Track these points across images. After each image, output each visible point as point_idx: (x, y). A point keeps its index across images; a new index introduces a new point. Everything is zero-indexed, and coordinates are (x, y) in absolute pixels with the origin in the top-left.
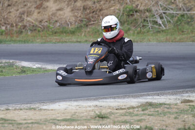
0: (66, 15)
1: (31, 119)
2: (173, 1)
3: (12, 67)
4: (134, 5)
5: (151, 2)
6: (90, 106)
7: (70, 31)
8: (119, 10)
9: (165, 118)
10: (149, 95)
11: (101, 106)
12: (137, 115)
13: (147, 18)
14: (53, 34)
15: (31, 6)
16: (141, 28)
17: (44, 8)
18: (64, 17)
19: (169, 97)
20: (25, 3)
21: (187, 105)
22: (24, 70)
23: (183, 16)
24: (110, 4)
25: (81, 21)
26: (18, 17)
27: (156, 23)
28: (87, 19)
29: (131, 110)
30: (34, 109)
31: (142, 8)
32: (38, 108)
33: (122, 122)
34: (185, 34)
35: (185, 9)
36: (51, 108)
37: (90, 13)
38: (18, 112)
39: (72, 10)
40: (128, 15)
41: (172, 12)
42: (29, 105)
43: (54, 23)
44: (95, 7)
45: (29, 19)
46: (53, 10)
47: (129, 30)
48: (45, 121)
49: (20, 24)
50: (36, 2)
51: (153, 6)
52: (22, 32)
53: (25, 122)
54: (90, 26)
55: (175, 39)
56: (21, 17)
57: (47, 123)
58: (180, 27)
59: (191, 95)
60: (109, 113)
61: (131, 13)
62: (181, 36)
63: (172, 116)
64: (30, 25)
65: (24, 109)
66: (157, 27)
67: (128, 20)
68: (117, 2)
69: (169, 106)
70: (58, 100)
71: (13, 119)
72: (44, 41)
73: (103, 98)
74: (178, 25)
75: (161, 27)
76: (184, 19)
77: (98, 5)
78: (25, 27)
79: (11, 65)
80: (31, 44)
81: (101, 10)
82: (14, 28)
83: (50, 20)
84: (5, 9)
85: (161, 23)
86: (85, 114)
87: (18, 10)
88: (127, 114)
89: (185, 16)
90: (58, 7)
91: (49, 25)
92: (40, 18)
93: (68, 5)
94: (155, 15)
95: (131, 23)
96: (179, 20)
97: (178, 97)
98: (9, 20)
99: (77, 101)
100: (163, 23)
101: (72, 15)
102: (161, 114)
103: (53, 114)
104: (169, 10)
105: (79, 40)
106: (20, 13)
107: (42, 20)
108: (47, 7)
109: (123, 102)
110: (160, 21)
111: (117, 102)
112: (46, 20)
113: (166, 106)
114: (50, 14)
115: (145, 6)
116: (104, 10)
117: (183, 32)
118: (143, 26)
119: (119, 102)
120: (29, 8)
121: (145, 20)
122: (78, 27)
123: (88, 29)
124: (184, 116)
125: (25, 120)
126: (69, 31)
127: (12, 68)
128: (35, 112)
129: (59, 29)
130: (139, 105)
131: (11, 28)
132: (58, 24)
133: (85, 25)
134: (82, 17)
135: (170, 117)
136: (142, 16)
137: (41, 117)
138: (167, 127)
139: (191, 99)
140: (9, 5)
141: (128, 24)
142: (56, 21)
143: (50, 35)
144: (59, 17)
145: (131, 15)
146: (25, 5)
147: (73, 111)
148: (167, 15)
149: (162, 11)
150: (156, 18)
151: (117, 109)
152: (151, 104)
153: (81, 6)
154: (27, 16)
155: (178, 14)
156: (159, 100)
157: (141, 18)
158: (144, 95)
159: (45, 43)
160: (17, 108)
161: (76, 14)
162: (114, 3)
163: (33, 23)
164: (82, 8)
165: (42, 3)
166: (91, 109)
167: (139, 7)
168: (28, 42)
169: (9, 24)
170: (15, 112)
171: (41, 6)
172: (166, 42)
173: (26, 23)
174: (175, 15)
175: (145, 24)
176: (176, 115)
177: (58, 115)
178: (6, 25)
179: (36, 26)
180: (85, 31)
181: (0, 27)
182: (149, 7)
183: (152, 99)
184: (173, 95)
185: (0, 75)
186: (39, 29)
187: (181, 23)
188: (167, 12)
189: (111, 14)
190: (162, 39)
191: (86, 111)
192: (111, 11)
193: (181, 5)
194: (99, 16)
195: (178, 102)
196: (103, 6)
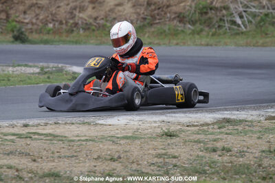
0: (126, 12)
1: (85, 136)
3: (61, 72)
4: (208, 1)
6: (155, 122)
8: (191, 7)
9: (246, 138)
10: (226, 110)
11: (169, 122)
12: (212, 134)
13: (223, 16)
16: (216, 29)
17: (100, 3)
18: (124, 14)
19: (251, 112)
21: (272, 123)
22: (74, 77)
23: (267, 15)
25: (145, 19)
26: (69, 12)
27: (234, 23)
28: (152, 16)
29: (205, 128)
31: (218, 5)
32: (93, 122)
33: (195, 142)
34: (269, 37)
35: (270, 8)
36: (108, 123)
37: (155, 10)
38: (69, 127)
39: (134, 6)
40: (201, 13)
41: (253, 10)
42: (82, 119)
43: (111, 21)
44: (161, 2)
45: (81, 15)
46: (111, 5)
47: (202, 30)
48: (102, 138)
49: (71, 21)
51: (231, 2)
52: (73, 31)
53: (78, 138)
54: (155, 26)
55: (257, 42)
56: (72, 13)
57: (104, 141)
58: (263, 29)
60: (179, 130)
61: (205, 10)
62: (263, 39)
63: (254, 135)
66: (235, 27)
67: (201, 18)
69: (251, 123)
71: (63, 134)
72: (99, 42)
73: (172, 112)
74: (261, 27)
75: (240, 29)
76: (269, 19)
78: (76, 24)
79: (60, 70)
80: (84, 46)
81: (168, 6)
82: (64, 26)
83: (106, 17)
84: (53, 3)
85: (240, 23)
86: (149, 130)
87: (68, 5)
88: (200, 132)
89: (270, 15)
90: (116, 2)
91: (105, 23)
92: (95, 15)
94: (233, 14)
96: (262, 20)
97: (262, 113)
98: (58, 16)
100: (242, 24)
101: (134, 11)
102: (241, 132)
103: (111, 131)
104: (250, 8)
106: (71, 8)
107: (97, 17)
108: (104, 1)
109: (196, 118)
110: (239, 21)
111: (189, 117)
112: (102, 17)
113: (247, 123)
114: (107, 9)
115: (222, 2)
116: (172, 6)
117: (266, 34)
118: (219, 26)
119: (191, 117)
120: (82, 2)
121: (221, 20)
122: (140, 27)
123: (153, 29)
124: (268, 136)
125: (78, 136)
127: (60, 74)
128: (89, 127)
130: (215, 121)
131: (59, 26)
133: (148, 23)
134: (145, 14)
135: (252, 137)
136: (218, 14)
137: (96, 133)
138: (248, 148)
141: (200, 24)
142: (114, 19)
144: (118, 14)
145: (205, 13)
147: (135, 128)
148: (248, 14)
149: (241, 9)
150: (234, 17)
151: (188, 126)
152: (228, 121)
153: (145, 1)
154: (80, 12)
155: (261, 13)
156: (239, 116)
157: (217, 16)
158: (220, 110)
160: (69, 122)
161: (138, 10)
163: (86, 20)
164: (146, 3)
166: (157, 125)
167: (214, 3)
168: (80, 43)
169: (57, 21)
170: (65, 126)
172: (246, 46)
173: (78, 20)
174: (257, 14)
175: (221, 24)
176: (259, 134)
177: (117, 131)
178: (54, 22)
179: (91, 24)
180: (149, 32)
181: (47, 24)
182: (227, 4)
183: (230, 114)
184: (256, 110)
185: (46, 82)
186: (94, 27)
187: (264, 24)
188: (249, 10)
189: (180, 11)
190: (242, 42)
191: (151, 127)
192: (181, 8)
193: (264, 2)
194: (166, 14)
195: (262, 119)
196: (172, 2)
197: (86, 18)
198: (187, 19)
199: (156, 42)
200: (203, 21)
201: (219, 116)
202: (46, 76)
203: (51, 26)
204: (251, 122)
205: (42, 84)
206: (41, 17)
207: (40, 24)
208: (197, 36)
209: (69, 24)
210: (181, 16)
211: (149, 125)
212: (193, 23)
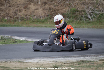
0: (39, 12)
1: (19, 67)
2: (97, 6)
4: (76, 8)
5: (85, 6)
6: (50, 61)
8: (68, 10)
10: (82, 56)
11: (56, 62)
12: (75, 67)
13: (83, 15)
14: (32, 22)
15: (21, 7)
16: (79, 20)
17: (28, 8)
20: (18, 5)
21: (102, 62)
22: (16, 41)
23: (102, 14)
24: (63, 7)
25: (48, 16)
27: (87, 18)
28: (51, 15)
29: (72, 64)
30: (21, 62)
31: (80, 9)
32: (23, 61)
34: (103, 24)
35: (103, 11)
36: (29, 62)
38: (12, 63)
39: (43, 10)
40: (73, 13)
41: (96, 12)
42: (18, 60)
43: (33, 16)
44: (55, 8)
45: (20, 14)
46: (33, 10)
47: (73, 21)
48: (26, 69)
49: (15, 17)
50: (24, 5)
51: (86, 8)
52: (16, 21)
55: (97, 26)
56: (15, 13)
58: (100, 21)
60: (60, 65)
61: (75, 12)
62: (100, 25)
63: (94, 68)
65: (15, 62)
66: (88, 20)
67: (73, 15)
68: (67, 6)
70: (33, 57)
71: (9, 67)
72: (27, 26)
73: (58, 57)
74: (99, 20)
75: (90, 20)
76: (103, 16)
77: (57, 7)
78: (17, 18)
79: (10, 38)
80: (21, 27)
81: (58, 10)
82: (12, 19)
83: (31, 15)
84: (7, 8)
85: (90, 18)
86: (47, 65)
87: (14, 9)
88: (70, 66)
90: (35, 8)
91: (30, 17)
92: (26, 14)
93: (41, 7)
94: (87, 14)
96: (100, 17)
97: (98, 57)
98: (9, 14)
99: (43, 58)
100: (91, 18)
101: (43, 12)
102: (88, 66)
103: (31, 65)
104: (95, 11)
105: (46, 26)
106: (15, 11)
108: (30, 8)
109: (68, 60)
111: (65, 59)
112: (29, 15)
113: (91, 62)
114: (31, 11)
116: (60, 10)
118: (81, 19)
119: (66, 59)
120: (20, 8)
121: (81, 16)
122: (46, 19)
124: (100, 68)
125: (15, 68)
126: (41, 21)
127: (10, 40)
128: (21, 64)
129: (35, 20)
130: (77, 61)
131: (10, 19)
132: (35, 17)
133: (49, 18)
134: (48, 13)
135: (93, 68)
136: (80, 14)
137: (24, 67)
140: (9, 6)
141: (72, 18)
142: (35, 15)
143: (31, 23)
144: (36, 13)
146: (18, 6)
147: (41, 64)
148: (93, 14)
149: (91, 12)
151: (65, 63)
152: (83, 61)
153: (48, 8)
154: (19, 12)
155: (99, 13)
156: (88, 59)
157: (80, 15)
158: (80, 56)
159: (28, 27)
160: (12, 61)
161: (45, 12)
163: (22, 16)
164: (48, 9)
165: (27, 6)
166: (51, 63)
167: (79, 9)
168: (19, 26)
169: (9, 16)
170: (10, 63)
171: (27, 7)
172: (93, 28)
173: (18, 16)
174: (98, 14)
175: (82, 18)
176: (96, 67)
177: (33, 65)
178: (7, 17)
179: (24, 18)
180: (50, 21)
181: (4, 18)
182: (84, 9)
183: (83, 58)
184: (95, 56)
185: (3, 43)
186: (25, 19)
187: (101, 18)
189: (64, 12)
190: (91, 26)
191: (48, 64)
192: (64, 11)
193: (101, 9)
194: (57, 13)
195: (98, 60)
196: (60, 8)
198: (67, 16)
199: (53, 26)
200: (74, 17)
201: (79, 59)
202: (3, 41)
203: (6, 18)
204: (93, 62)
205: (1, 44)
206: (2, 15)
207: (2, 18)
209: (14, 18)
210: (64, 14)
212: (69, 18)
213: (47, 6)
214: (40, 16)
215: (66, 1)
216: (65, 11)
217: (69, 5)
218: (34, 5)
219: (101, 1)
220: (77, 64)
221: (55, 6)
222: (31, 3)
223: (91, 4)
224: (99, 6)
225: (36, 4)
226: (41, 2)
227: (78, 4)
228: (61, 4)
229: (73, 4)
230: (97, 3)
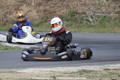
0: (33, 15)
1: (11, 78)
2: (99, 8)
4: (75, 10)
5: (86, 8)
6: (47, 71)
7: (36, 24)
8: (66, 12)
10: (84, 65)
11: (54, 71)
13: (83, 17)
16: (79, 24)
17: (20, 10)
18: (32, 16)
19: (96, 67)
20: (8, 7)
21: (107, 72)
22: (7, 48)
23: (105, 17)
24: (60, 9)
25: (43, 18)
26: (4, 15)
27: (88, 21)
28: (46, 17)
29: (73, 74)
30: (13, 72)
31: (80, 11)
32: (16, 71)
34: (106, 28)
35: (107, 13)
36: (23, 72)
38: (3, 74)
39: (37, 12)
40: (72, 16)
41: (98, 14)
42: (9, 70)
44: (51, 10)
45: (10, 16)
46: (25, 12)
47: (72, 24)
49: (5, 20)
50: (15, 6)
51: (87, 10)
52: (6, 24)
54: (48, 22)
55: (100, 31)
56: (5, 15)
58: (103, 24)
59: (110, 66)
60: (59, 76)
61: (73, 14)
62: (104, 29)
63: (98, 78)
64: (11, 20)
65: (7, 72)
66: (89, 23)
67: (71, 18)
68: (65, 8)
70: (28, 67)
73: (56, 66)
74: (102, 23)
75: (91, 24)
76: (106, 19)
77: (53, 9)
78: (8, 21)
81: (55, 12)
82: (1, 22)
85: (91, 21)
86: (44, 76)
87: (3, 11)
89: (107, 17)
90: (28, 10)
93: (35, 9)
94: (88, 16)
95: (73, 21)
96: (103, 19)
97: (102, 67)
99: (39, 68)
100: (93, 21)
101: (37, 15)
102: (91, 77)
103: (25, 76)
105: (41, 30)
106: (5, 13)
108: (22, 9)
109: (68, 69)
110: (91, 20)
113: (94, 72)
115: (82, 10)
116: (57, 12)
117: (105, 27)
118: (81, 23)
119: (65, 69)
120: (11, 9)
121: (81, 19)
122: (40, 22)
123: (47, 24)
124: (105, 79)
125: (7, 79)
128: (13, 74)
130: (78, 71)
132: (28, 20)
133: (45, 21)
134: (43, 16)
135: (96, 79)
136: (80, 16)
137: (17, 77)
139: (110, 68)
141: (71, 21)
144: (29, 16)
145: (74, 15)
146: (8, 8)
147: (37, 74)
148: (95, 16)
149: (92, 14)
150: (88, 18)
151: (64, 73)
152: (85, 71)
153: (43, 10)
154: (9, 15)
155: (102, 16)
156: (90, 68)
157: (80, 17)
158: (81, 65)
160: (3, 71)
161: (39, 14)
162: (63, 8)
163: (13, 19)
164: (43, 11)
165: (19, 7)
166: (48, 73)
167: (78, 11)
171: (18, 9)
172: (94, 32)
173: (9, 19)
174: (100, 16)
175: (82, 21)
176: (100, 78)
177: (28, 76)
179: (15, 21)
180: (45, 25)
182: (85, 11)
184: (99, 65)
187: (104, 21)
188: (96, 14)
190: (92, 31)
191: (45, 74)
192: (61, 13)
193: (104, 10)
194: (53, 16)
195: (102, 70)
196: (56, 10)
197: (13, 18)
199: (49, 30)
200: (73, 20)
201: (80, 68)
204: (96, 71)
208: (70, 28)
210: (62, 17)
211: (44, 73)
212: (68, 21)
213: (41, 8)
214: (33, 19)
215: (63, 2)
216: (63, 13)
217: (67, 6)
218: (27, 6)
219: (104, 2)
220: (78, 74)
221: (51, 7)
222: (23, 5)
223: (92, 5)
224: (102, 7)
225: (29, 5)
226: (34, 3)
227: (77, 5)
228: (58, 5)
229: (72, 5)
230: (100, 4)
